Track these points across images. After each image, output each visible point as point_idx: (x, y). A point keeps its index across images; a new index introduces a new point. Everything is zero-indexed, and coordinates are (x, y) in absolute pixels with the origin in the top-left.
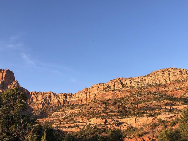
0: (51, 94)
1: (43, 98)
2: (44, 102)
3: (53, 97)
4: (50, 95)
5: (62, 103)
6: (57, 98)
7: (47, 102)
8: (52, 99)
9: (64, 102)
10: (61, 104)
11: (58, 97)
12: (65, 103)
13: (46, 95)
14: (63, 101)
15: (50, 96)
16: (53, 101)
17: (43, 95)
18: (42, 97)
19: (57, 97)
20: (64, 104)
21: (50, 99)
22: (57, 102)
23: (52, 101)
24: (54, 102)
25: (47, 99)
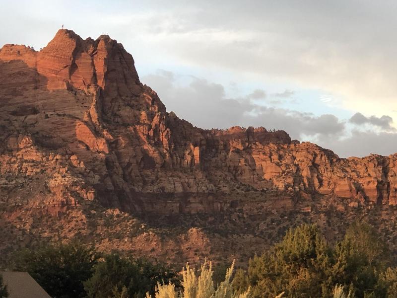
0: (316, 155)
1: (284, 168)
2: (297, 188)
3: (328, 166)
4: (314, 159)
5: (373, 195)
6: (347, 172)
7: (305, 185)
8: (325, 174)
9: (378, 189)
10: (366, 198)
11: (348, 169)
12: (385, 195)
13: (294, 158)
14: (374, 186)
15: (313, 163)
16: (329, 183)
17: (280, 157)
18: (278, 165)
19: (343, 170)
20: (380, 198)
21: (317, 177)
22: (347, 188)
23: (325, 183)
24: (337, 189)
25: (305, 173)
